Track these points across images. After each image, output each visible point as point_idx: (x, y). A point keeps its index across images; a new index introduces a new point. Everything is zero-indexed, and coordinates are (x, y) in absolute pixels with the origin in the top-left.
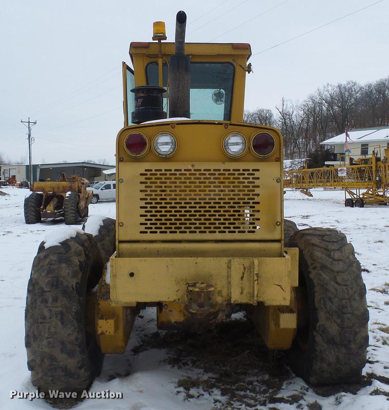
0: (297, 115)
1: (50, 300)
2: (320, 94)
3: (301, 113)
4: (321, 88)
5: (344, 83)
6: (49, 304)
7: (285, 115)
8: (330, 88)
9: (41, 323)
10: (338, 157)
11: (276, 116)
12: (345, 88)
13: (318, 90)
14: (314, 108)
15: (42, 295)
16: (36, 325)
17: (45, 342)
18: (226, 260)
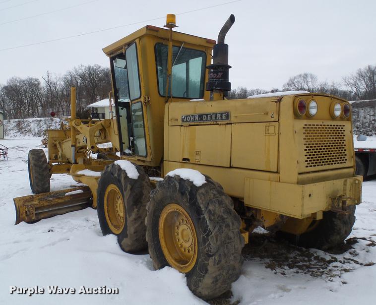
0: (60, 84)
1: (231, 225)
2: (76, 72)
3: (63, 83)
4: (77, 67)
5: (92, 65)
6: (231, 228)
7: (49, 84)
8: (83, 68)
9: (228, 243)
10: (101, 116)
11: (43, 84)
12: (93, 69)
13: (75, 68)
14: (72, 80)
15: (224, 222)
16: (225, 246)
17: (232, 257)
18: (343, 180)
